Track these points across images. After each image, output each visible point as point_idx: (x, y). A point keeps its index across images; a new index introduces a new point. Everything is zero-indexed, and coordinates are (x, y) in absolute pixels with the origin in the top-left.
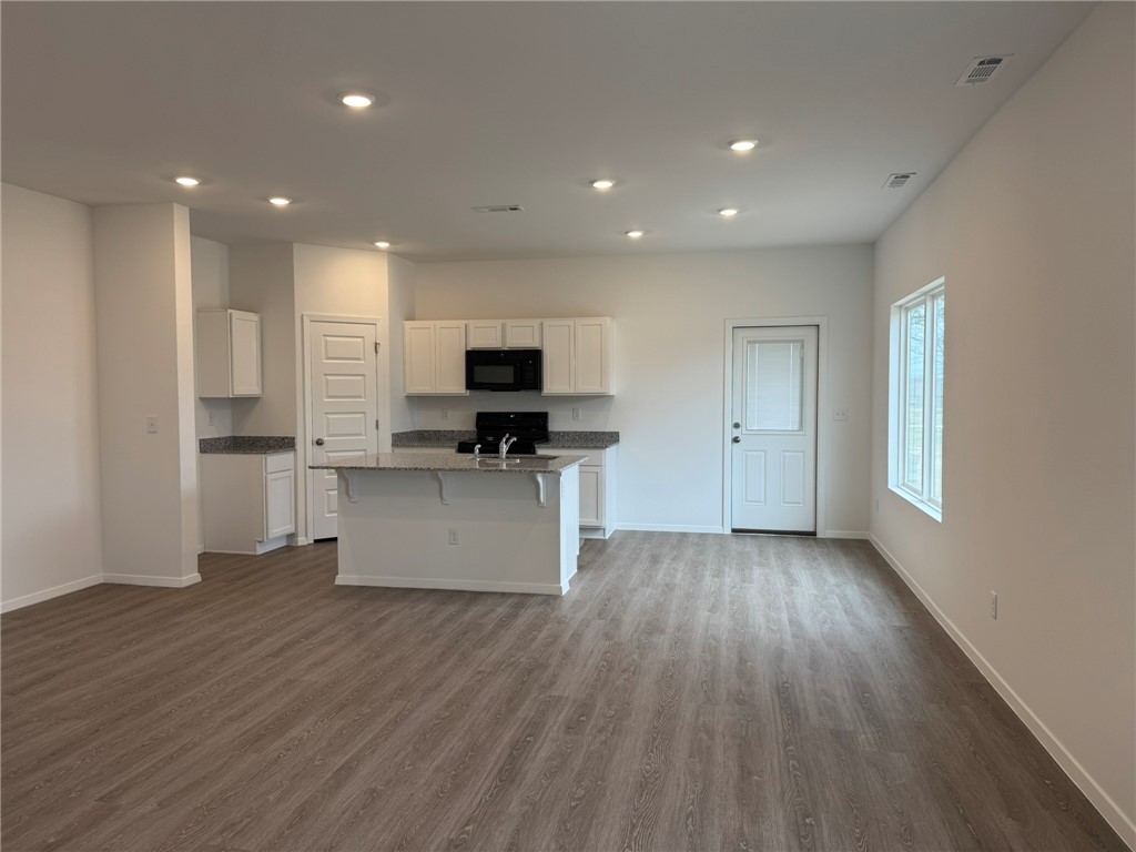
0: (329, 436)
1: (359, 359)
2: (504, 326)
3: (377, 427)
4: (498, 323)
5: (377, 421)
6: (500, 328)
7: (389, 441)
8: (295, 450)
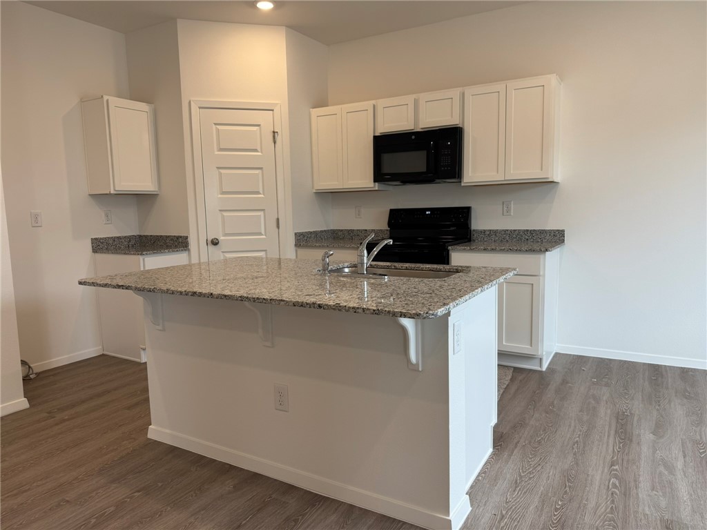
0: (226, 235)
1: (256, 150)
2: (416, 102)
3: (278, 227)
4: (409, 99)
5: (278, 220)
6: (411, 106)
7: (291, 240)
8: (189, 250)
